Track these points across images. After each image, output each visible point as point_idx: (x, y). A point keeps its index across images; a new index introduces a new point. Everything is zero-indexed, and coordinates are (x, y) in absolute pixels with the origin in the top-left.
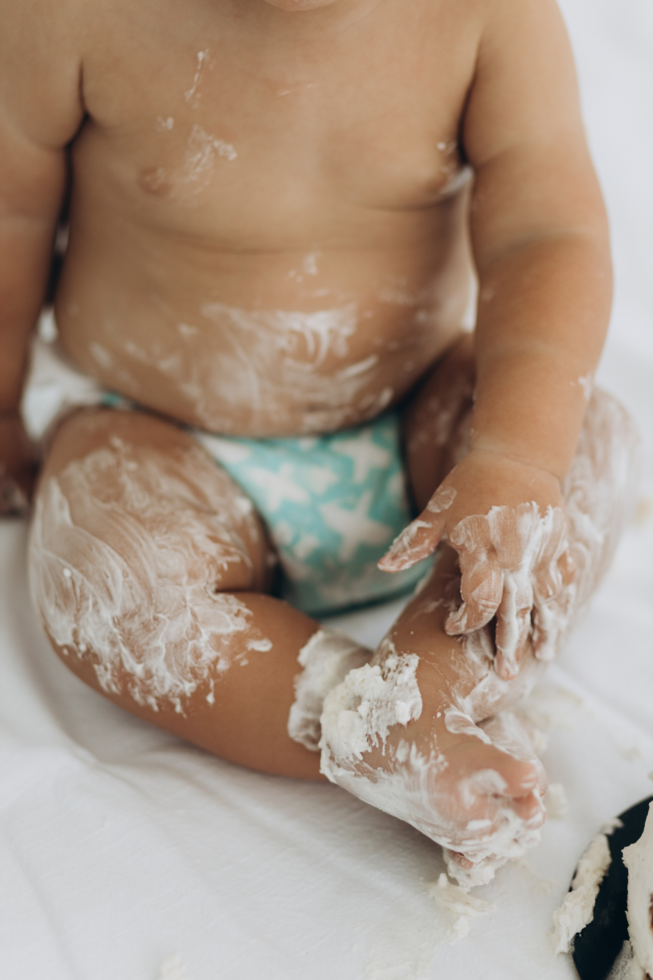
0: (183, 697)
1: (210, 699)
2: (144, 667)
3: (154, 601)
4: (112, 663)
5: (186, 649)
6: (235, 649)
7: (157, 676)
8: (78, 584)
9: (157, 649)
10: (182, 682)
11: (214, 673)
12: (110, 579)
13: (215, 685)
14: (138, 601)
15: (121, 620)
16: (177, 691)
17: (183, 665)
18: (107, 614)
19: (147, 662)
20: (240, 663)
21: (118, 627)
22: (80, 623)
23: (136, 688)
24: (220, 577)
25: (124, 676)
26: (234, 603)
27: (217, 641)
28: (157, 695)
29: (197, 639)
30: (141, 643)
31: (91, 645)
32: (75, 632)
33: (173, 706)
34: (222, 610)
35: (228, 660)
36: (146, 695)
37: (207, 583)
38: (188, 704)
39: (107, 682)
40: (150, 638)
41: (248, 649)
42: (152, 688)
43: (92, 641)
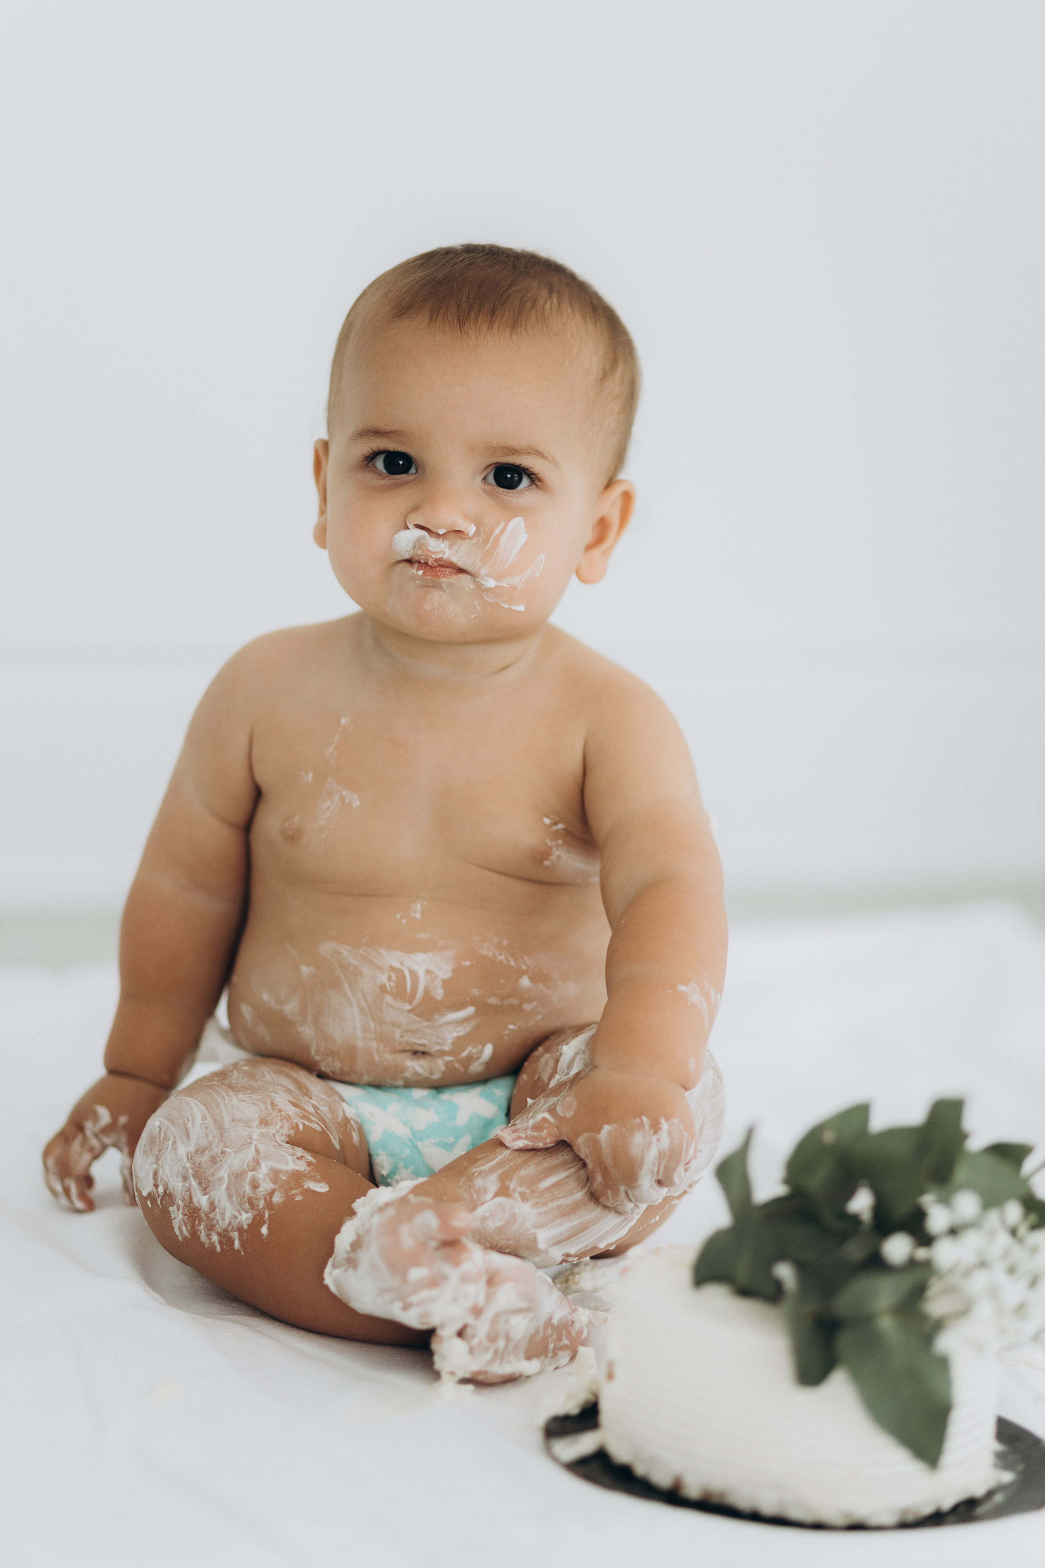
0: (240, 1230)
1: (264, 1230)
2: (209, 1198)
3: (224, 1139)
4: (184, 1200)
5: (246, 1179)
6: (291, 1184)
7: (219, 1208)
8: (163, 1129)
9: (221, 1179)
10: (240, 1213)
11: (269, 1205)
12: (190, 1122)
13: (268, 1216)
14: (211, 1138)
15: (193, 1155)
16: (236, 1223)
17: (242, 1196)
18: (182, 1151)
19: (211, 1193)
20: (294, 1198)
21: (190, 1161)
22: (160, 1162)
23: (202, 1226)
24: (292, 1133)
25: (193, 1213)
26: (300, 1152)
27: (275, 1175)
28: (219, 1230)
29: (257, 1171)
30: (208, 1175)
31: (167, 1185)
32: (156, 1174)
33: (233, 1241)
34: (285, 1152)
35: (283, 1193)
36: (210, 1232)
37: (277, 1132)
38: (245, 1238)
39: (180, 1228)
40: (216, 1170)
41: (305, 1187)
42: (215, 1222)
43: (169, 1180)
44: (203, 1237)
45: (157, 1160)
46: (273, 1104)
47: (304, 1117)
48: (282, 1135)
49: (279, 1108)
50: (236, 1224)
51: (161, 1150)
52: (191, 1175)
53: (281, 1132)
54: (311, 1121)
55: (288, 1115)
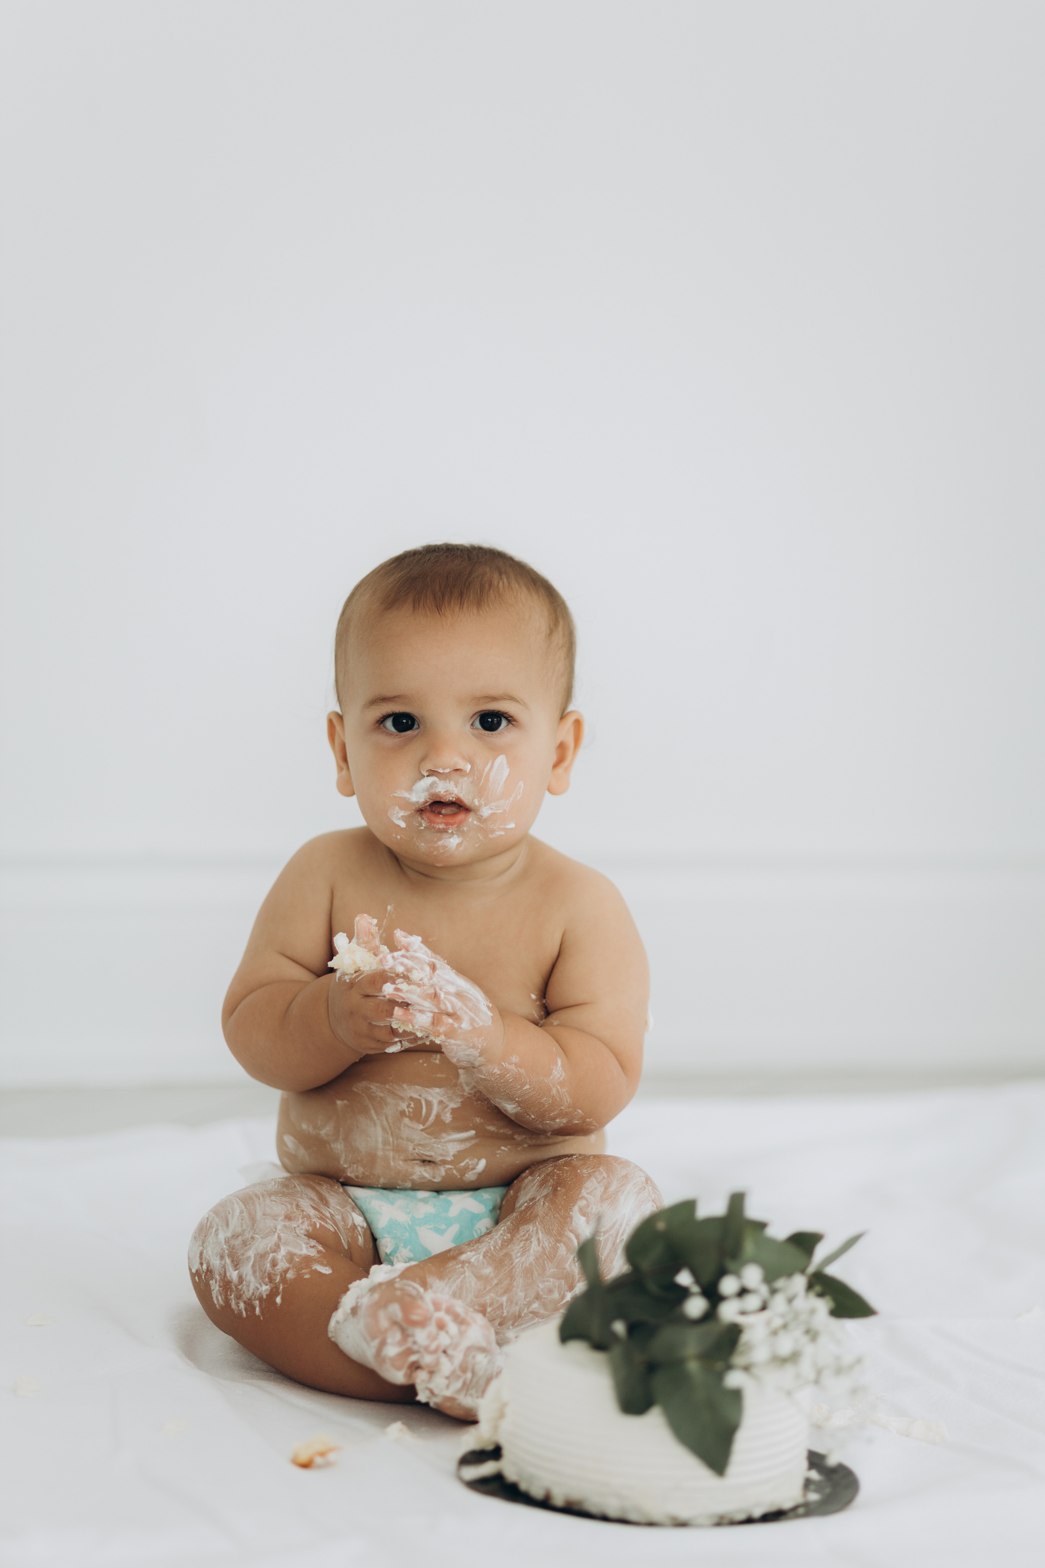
0: (261, 1299)
1: (278, 1300)
2: (239, 1273)
3: (255, 1228)
4: (220, 1275)
5: (267, 1259)
6: (302, 1265)
7: (246, 1281)
8: (210, 1220)
9: (249, 1258)
10: (261, 1286)
11: (284, 1280)
13: (283, 1289)
14: (244, 1227)
15: (229, 1239)
17: (264, 1272)
18: (222, 1236)
19: (241, 1269)
20: (304, 1276)
21: (227, 1244)
22: (205, 1245)
23: (233, 1296)
24: (310, 1229)
25: (226, 1285)
26: (313, 1243)
27: (291, 1257)
28: (245, 1299)
29: (277, 1253)
30: (239, 1254)
31: (209, 1263)
32: (201, 1254)
33: (254, 1308)
34: (301, 1241)
35: (296, 1271)
36: (239, 1301)
37: (298, 1226)
38: (264, 1306)
39: (217, 1297)
40: (246, 1251)
41: (313, 1268)
42: (242, 1292)
43: (210, 1259)
44: (233, 1306)
45: (203, 1243)
46: (298, 1206)
47: (321, 1219)
48: (301, 1229)
49: (302, 1209)
50: (257, 1294)
51: (206, 1236)
52: (226, 1254)
53: (301, 1226)
54: (327, 1223)
55: (309, 1215)
